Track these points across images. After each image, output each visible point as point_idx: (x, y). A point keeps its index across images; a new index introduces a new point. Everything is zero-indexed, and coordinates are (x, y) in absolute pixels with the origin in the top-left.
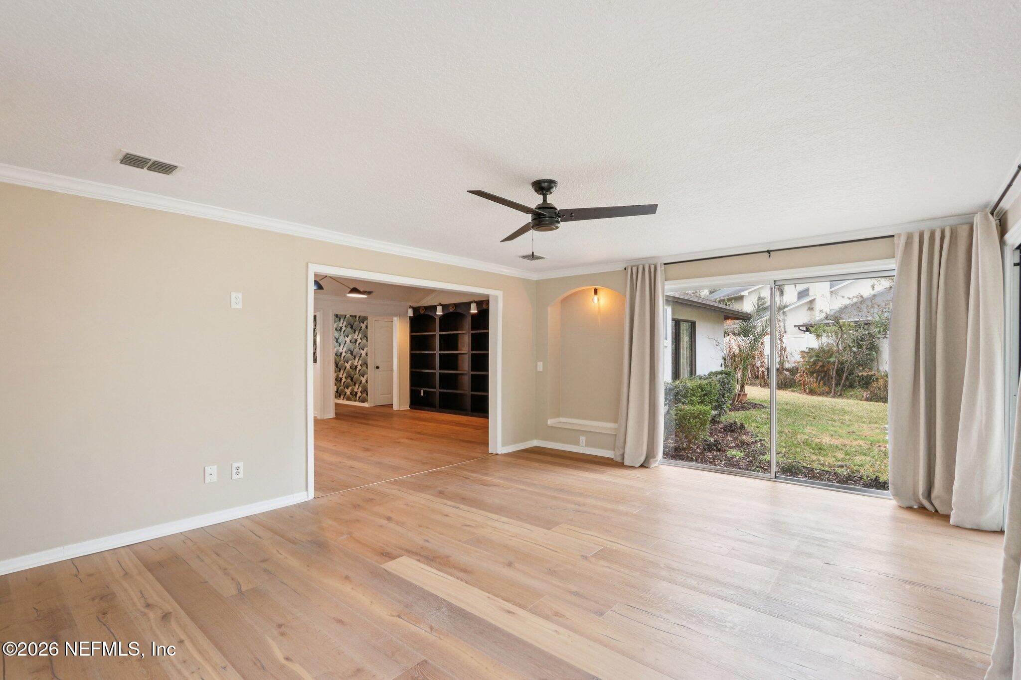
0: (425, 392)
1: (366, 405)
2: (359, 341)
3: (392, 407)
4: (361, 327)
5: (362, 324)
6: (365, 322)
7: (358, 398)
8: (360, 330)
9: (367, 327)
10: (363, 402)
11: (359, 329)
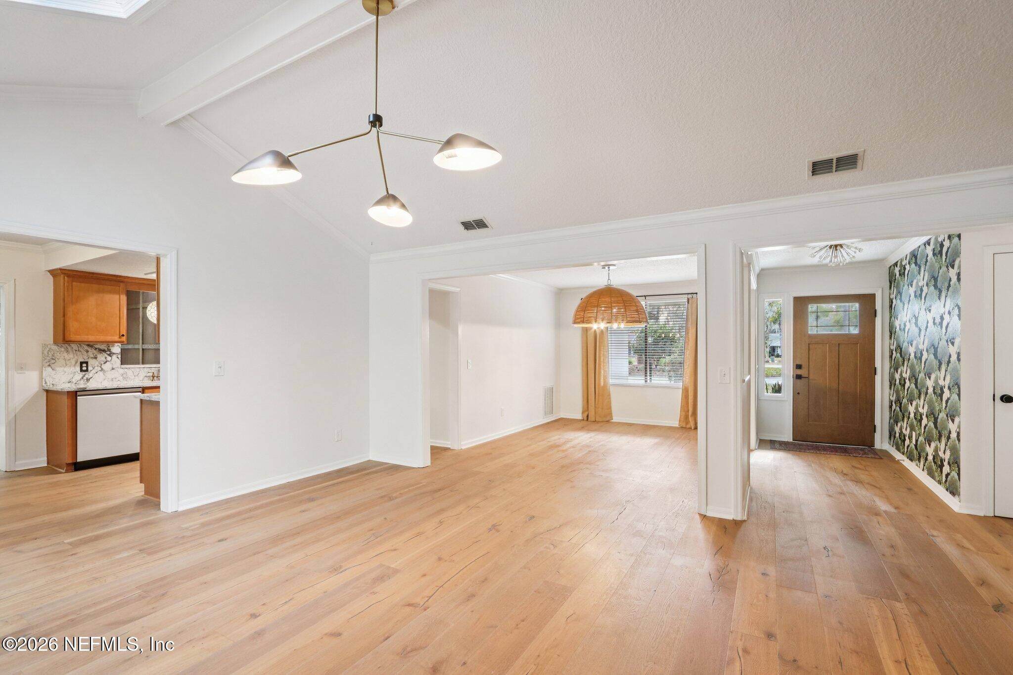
1: (954, 503)
4: (950, 280)
5: (951, 272)
6: (956, 264)
7: (944, 477)
8: (949, 286)
9: (959, 277)
10: (954, 494)
11: (946, 284)
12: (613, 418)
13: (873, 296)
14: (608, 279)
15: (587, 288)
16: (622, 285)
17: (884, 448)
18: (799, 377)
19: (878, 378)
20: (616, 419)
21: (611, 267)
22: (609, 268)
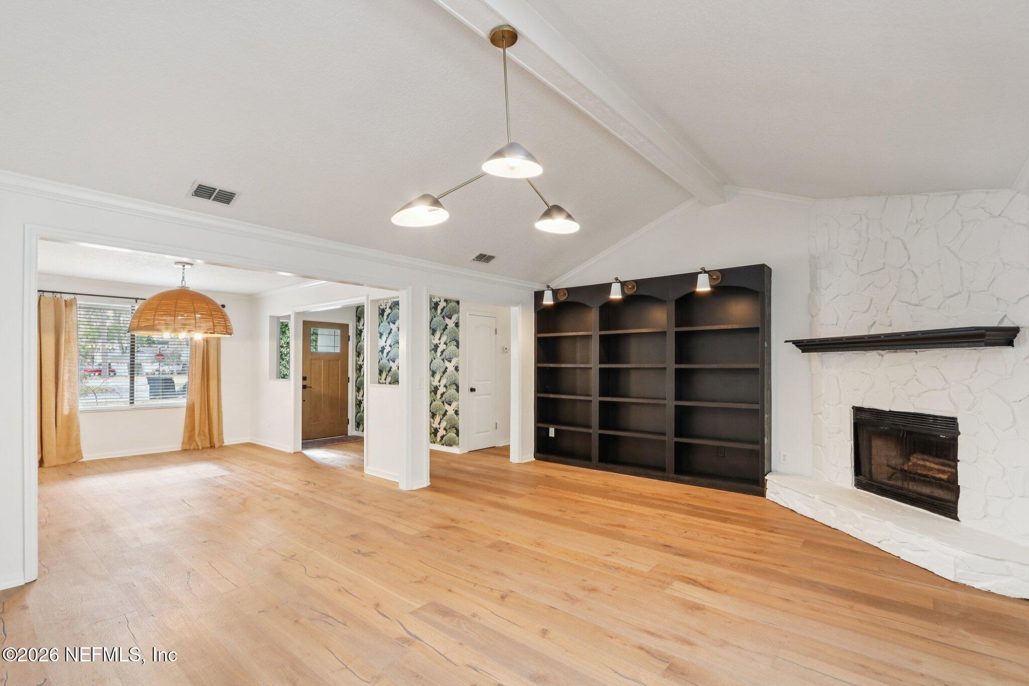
0: (556, 431)
1: (454, 450)
2: (442, 347)
3: (508, 456)
4: (447, 325)
5: (447, 321)
6: (454, 317)
7: (439, 438)
8: (445, 328)
9: (457, 325)
10: (450, 445)
11: (442, 327)
12: (84, 456)
13: (347, 326)
14: (182, 279)
15: (165, 287)
16: (208, 291)
17: (353, 434)
18: (304, 387)
19: (350, 385)
20: (87, 457)
21: (187, 267)
22: (184, 266)
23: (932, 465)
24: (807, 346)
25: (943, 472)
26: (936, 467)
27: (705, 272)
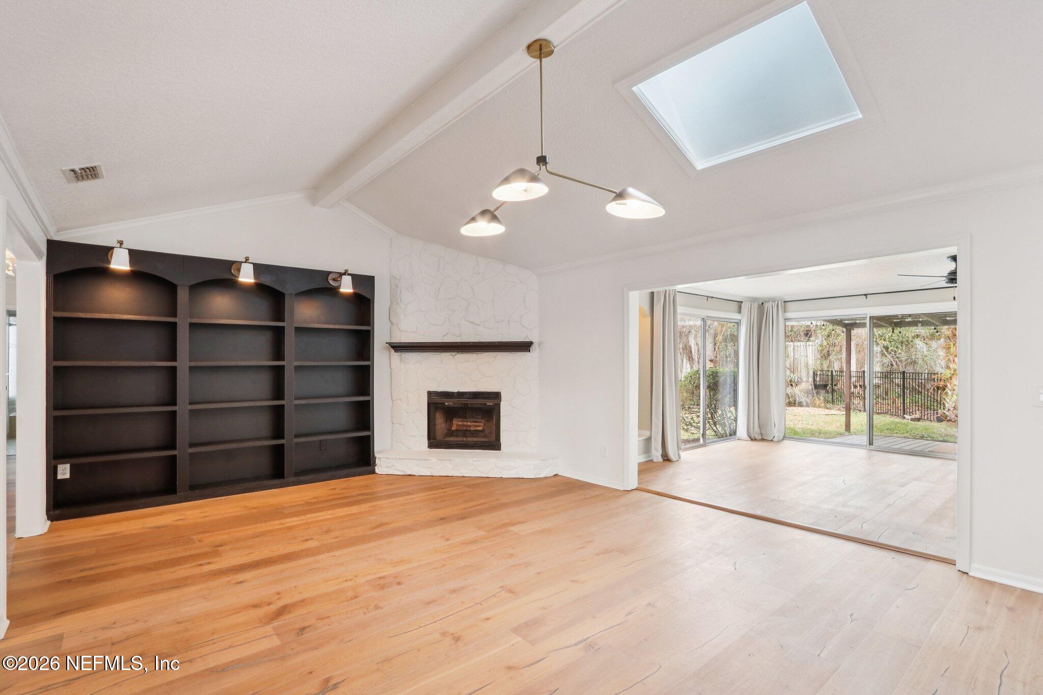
23: (469, 424)
24: (399, 347)
25: (479, 426)
26: (472, 424)
27: (349, 275)
